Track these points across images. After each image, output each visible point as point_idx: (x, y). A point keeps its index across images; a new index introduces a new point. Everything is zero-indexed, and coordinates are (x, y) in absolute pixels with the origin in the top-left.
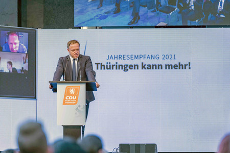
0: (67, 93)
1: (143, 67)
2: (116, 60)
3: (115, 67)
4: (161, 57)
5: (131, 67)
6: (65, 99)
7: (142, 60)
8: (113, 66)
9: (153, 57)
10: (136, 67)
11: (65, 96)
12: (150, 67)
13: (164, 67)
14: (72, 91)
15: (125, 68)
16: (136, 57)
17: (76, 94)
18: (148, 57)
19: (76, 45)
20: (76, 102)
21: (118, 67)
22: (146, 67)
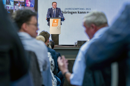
0: (54, 22)
1: (78, 13)
2: (68, 10)
3: (68, 13)
4: (85, 9)
5: (74, 13)
6: (53, 24)
7: (78, 10)
8: (67, 12)
9: (82, 9)
10: (76, 12)
11: (53, 23)
12: (81, 13)
13: (86, 13)
14: (56, 21)
15: (72, 13)
16: (76, 9)
17: (57, 22)
18: (80, 9)
19: (55, 3)
20: (57, 25)
21: (69, 13)
22: (80, 13)
